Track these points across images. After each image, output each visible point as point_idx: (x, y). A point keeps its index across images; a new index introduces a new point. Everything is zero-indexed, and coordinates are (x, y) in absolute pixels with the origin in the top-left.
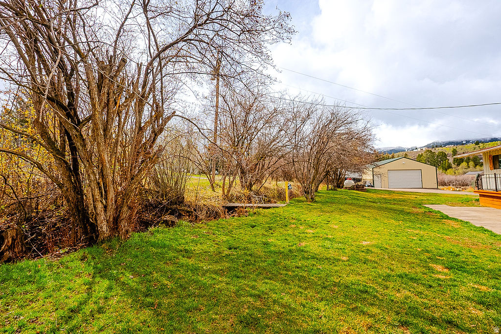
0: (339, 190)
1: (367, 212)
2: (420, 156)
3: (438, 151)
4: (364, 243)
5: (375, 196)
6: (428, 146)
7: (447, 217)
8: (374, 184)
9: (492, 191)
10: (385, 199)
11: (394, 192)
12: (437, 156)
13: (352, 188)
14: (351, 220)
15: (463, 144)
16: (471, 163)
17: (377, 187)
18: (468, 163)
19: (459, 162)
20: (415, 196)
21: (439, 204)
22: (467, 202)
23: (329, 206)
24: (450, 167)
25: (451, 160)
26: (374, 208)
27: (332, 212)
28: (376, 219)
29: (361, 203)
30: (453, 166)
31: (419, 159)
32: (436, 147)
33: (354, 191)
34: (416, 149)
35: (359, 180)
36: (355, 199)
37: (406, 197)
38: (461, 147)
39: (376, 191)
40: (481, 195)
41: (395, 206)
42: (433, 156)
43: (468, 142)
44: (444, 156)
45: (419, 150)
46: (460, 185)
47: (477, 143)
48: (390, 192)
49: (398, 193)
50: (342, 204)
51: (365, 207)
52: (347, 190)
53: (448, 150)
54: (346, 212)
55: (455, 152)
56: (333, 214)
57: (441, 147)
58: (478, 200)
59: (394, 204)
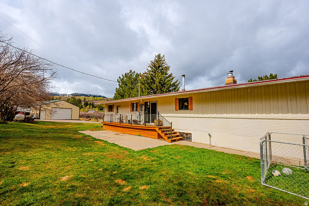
0: (9, 122)
1: (48, 143)
2: (68, 100)
3: (77, 98)
4: (64, 179)
5: (44, 127)
6: (72, 95)
7: (96, 139)
8: (39, 117)
9: (109, 123)
10: (52, 129)
11: (56, 123)
12: (77, 101)
13: (23, 121)
14: (38, 155)
15: (88, 96)
16: (91, 106)
17: (42, 119)
18: (90, 106)
19: (86, 104)
20: (71, 126)
21: (86, 130)
22: (97, 128)
23: (6, 143)
24: (82, 107)
25: (83, 103)
26: (49, 138)
27: (13, 149)
28: (59, 150)
29: (38, 135)
30: (84, 107)
31: (68, 101)
32: (77, 96)
33: (26, 124)
34: (66, 95)
35: (28, 114)
36: (29, 131)
37: (66, 126)
38: (87, 97)
39: (44, 123)
40: (104, 124)
41: (63, 135)
42: (75, 101)
43: (90, 95)
44: (80, 101)
45: (68, 96)
46: (86, 117)
47: (94, 96)
48: (54, 123)
49: (59, 123)
50: (19, 138)
51: (42, 138)
52: (18, 123)
53: (82, 98)
54: (28, 147)
55: (85, 99)
56: (16, 152)
57: (79, 96)
58: (102, 127)
59: (61, 133)
